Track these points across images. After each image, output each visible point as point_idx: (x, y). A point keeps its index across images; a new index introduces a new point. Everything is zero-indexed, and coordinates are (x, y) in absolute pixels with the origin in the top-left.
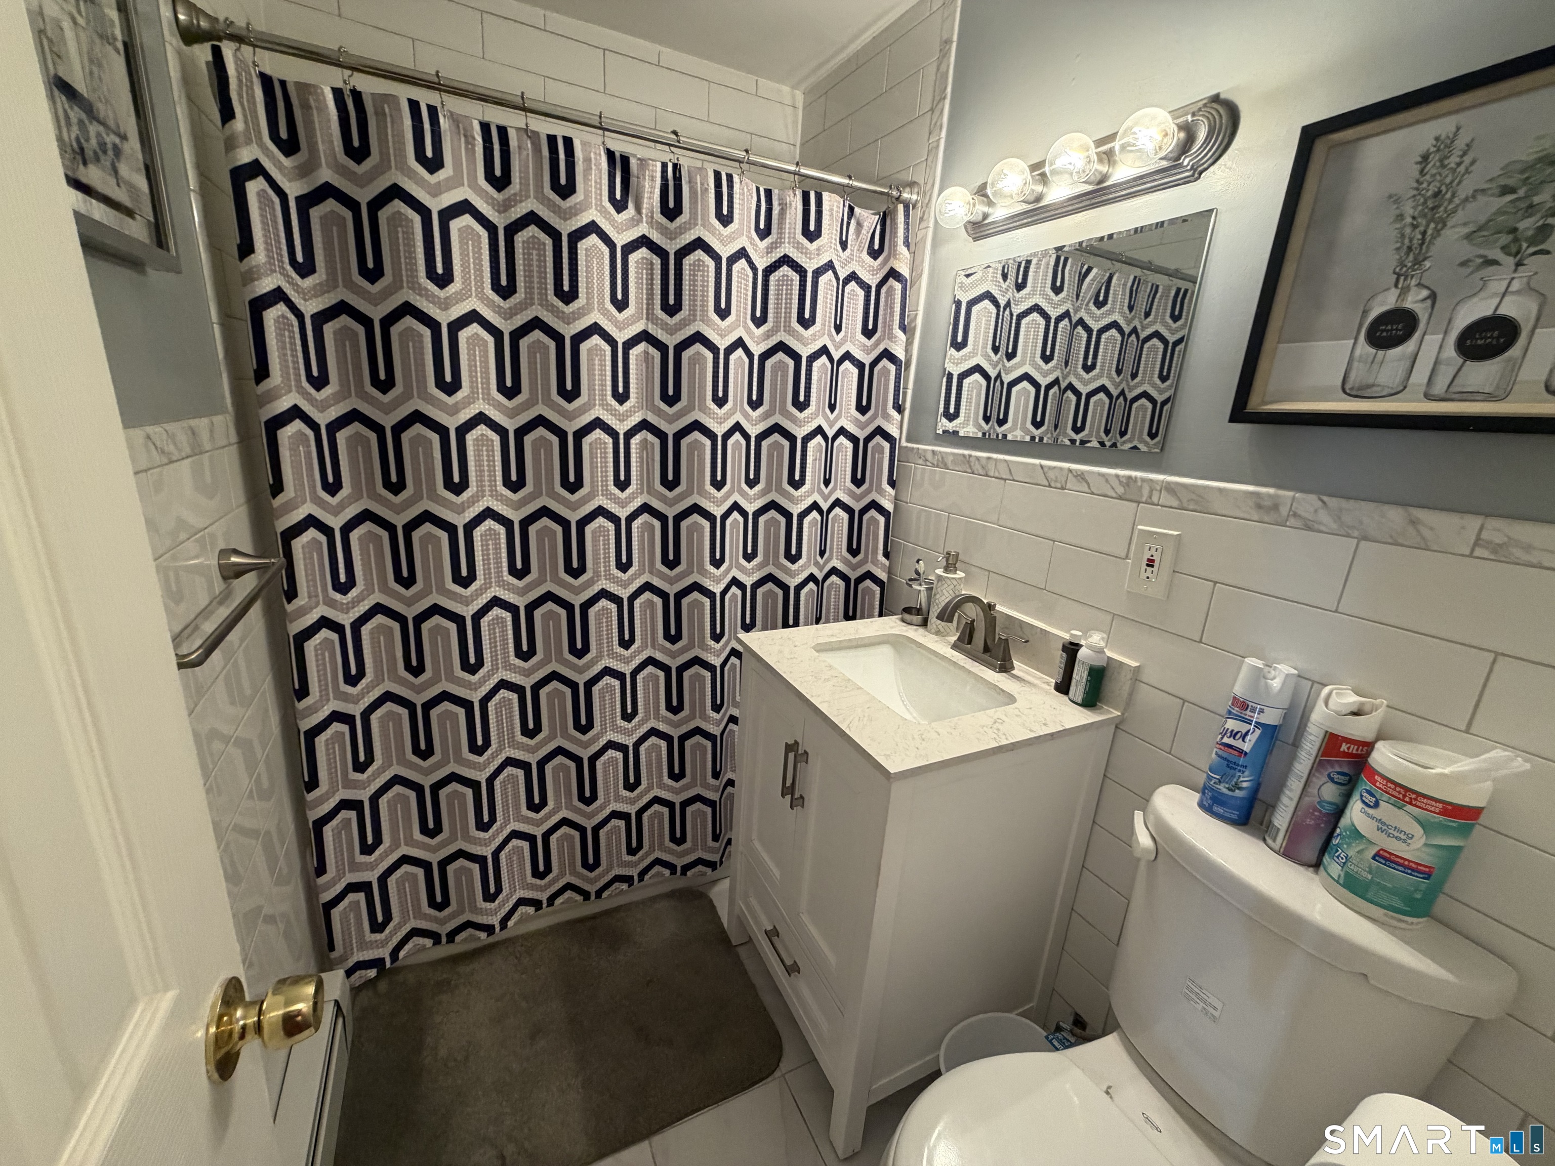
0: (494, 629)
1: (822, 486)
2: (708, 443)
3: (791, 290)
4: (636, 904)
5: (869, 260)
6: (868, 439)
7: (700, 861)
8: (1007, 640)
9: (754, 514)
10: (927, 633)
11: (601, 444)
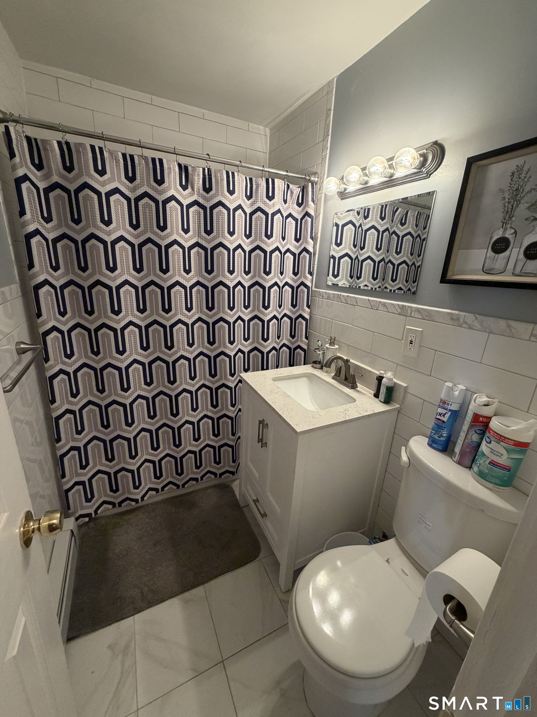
0: (135, 373)
1: (278, 308)
2: (226, 290)
3: (262, 222)
4: (200, 490)
5: (297, 207)
6: (298, 287)
7: (227, 472)
8: (354, 375)
9: (248, 321)
10: (322, 372)
11: (179, 292)
